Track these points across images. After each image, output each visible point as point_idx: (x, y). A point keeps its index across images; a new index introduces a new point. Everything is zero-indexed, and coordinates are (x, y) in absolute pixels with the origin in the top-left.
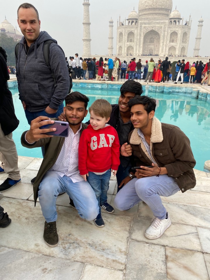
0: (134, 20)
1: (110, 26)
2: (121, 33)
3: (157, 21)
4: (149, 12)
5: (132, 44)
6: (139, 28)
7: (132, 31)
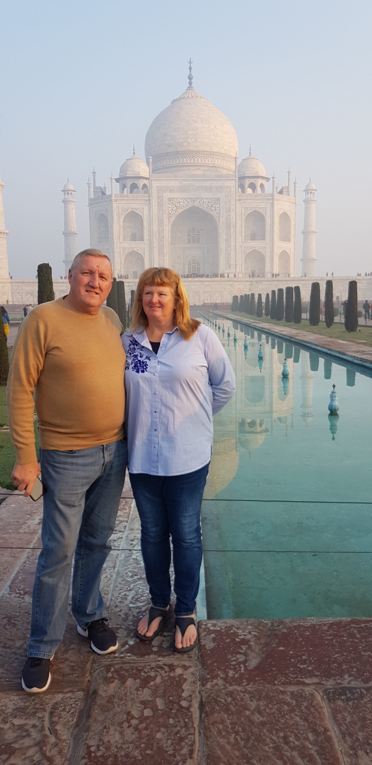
0: (136, 182)
1: (65, 202)
2: (102, 215)
3: (205, 184)
4: (178, 161)
5: (137, 246)
6: (154, 202)
7: (136, 211)
